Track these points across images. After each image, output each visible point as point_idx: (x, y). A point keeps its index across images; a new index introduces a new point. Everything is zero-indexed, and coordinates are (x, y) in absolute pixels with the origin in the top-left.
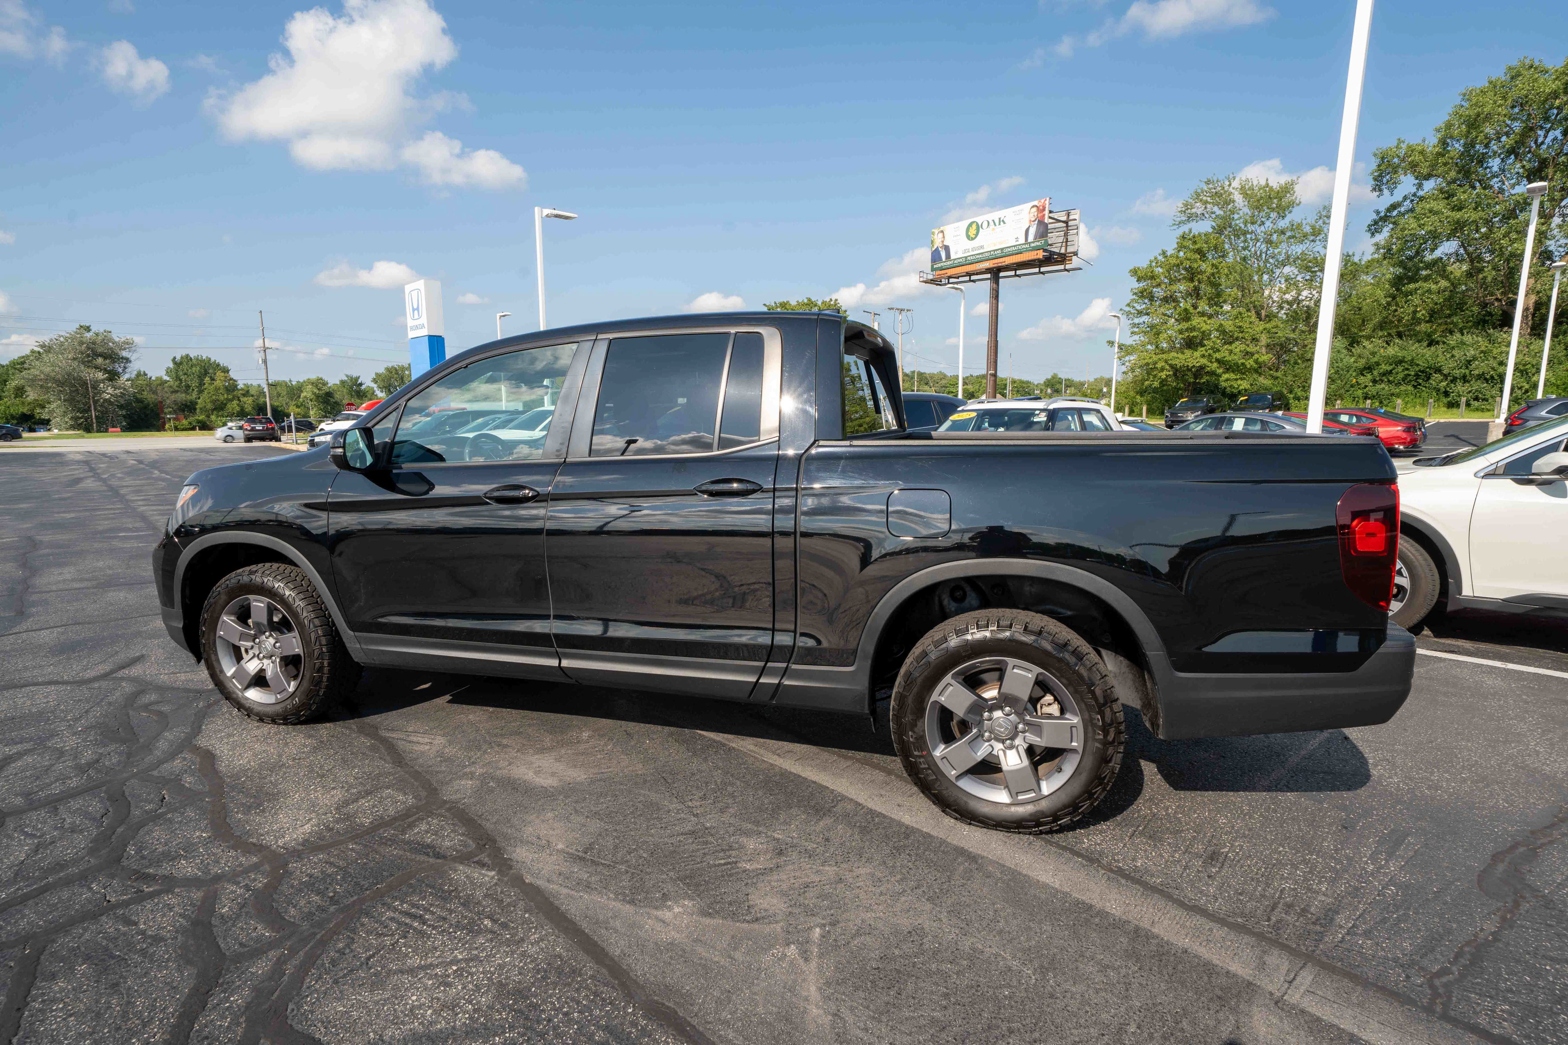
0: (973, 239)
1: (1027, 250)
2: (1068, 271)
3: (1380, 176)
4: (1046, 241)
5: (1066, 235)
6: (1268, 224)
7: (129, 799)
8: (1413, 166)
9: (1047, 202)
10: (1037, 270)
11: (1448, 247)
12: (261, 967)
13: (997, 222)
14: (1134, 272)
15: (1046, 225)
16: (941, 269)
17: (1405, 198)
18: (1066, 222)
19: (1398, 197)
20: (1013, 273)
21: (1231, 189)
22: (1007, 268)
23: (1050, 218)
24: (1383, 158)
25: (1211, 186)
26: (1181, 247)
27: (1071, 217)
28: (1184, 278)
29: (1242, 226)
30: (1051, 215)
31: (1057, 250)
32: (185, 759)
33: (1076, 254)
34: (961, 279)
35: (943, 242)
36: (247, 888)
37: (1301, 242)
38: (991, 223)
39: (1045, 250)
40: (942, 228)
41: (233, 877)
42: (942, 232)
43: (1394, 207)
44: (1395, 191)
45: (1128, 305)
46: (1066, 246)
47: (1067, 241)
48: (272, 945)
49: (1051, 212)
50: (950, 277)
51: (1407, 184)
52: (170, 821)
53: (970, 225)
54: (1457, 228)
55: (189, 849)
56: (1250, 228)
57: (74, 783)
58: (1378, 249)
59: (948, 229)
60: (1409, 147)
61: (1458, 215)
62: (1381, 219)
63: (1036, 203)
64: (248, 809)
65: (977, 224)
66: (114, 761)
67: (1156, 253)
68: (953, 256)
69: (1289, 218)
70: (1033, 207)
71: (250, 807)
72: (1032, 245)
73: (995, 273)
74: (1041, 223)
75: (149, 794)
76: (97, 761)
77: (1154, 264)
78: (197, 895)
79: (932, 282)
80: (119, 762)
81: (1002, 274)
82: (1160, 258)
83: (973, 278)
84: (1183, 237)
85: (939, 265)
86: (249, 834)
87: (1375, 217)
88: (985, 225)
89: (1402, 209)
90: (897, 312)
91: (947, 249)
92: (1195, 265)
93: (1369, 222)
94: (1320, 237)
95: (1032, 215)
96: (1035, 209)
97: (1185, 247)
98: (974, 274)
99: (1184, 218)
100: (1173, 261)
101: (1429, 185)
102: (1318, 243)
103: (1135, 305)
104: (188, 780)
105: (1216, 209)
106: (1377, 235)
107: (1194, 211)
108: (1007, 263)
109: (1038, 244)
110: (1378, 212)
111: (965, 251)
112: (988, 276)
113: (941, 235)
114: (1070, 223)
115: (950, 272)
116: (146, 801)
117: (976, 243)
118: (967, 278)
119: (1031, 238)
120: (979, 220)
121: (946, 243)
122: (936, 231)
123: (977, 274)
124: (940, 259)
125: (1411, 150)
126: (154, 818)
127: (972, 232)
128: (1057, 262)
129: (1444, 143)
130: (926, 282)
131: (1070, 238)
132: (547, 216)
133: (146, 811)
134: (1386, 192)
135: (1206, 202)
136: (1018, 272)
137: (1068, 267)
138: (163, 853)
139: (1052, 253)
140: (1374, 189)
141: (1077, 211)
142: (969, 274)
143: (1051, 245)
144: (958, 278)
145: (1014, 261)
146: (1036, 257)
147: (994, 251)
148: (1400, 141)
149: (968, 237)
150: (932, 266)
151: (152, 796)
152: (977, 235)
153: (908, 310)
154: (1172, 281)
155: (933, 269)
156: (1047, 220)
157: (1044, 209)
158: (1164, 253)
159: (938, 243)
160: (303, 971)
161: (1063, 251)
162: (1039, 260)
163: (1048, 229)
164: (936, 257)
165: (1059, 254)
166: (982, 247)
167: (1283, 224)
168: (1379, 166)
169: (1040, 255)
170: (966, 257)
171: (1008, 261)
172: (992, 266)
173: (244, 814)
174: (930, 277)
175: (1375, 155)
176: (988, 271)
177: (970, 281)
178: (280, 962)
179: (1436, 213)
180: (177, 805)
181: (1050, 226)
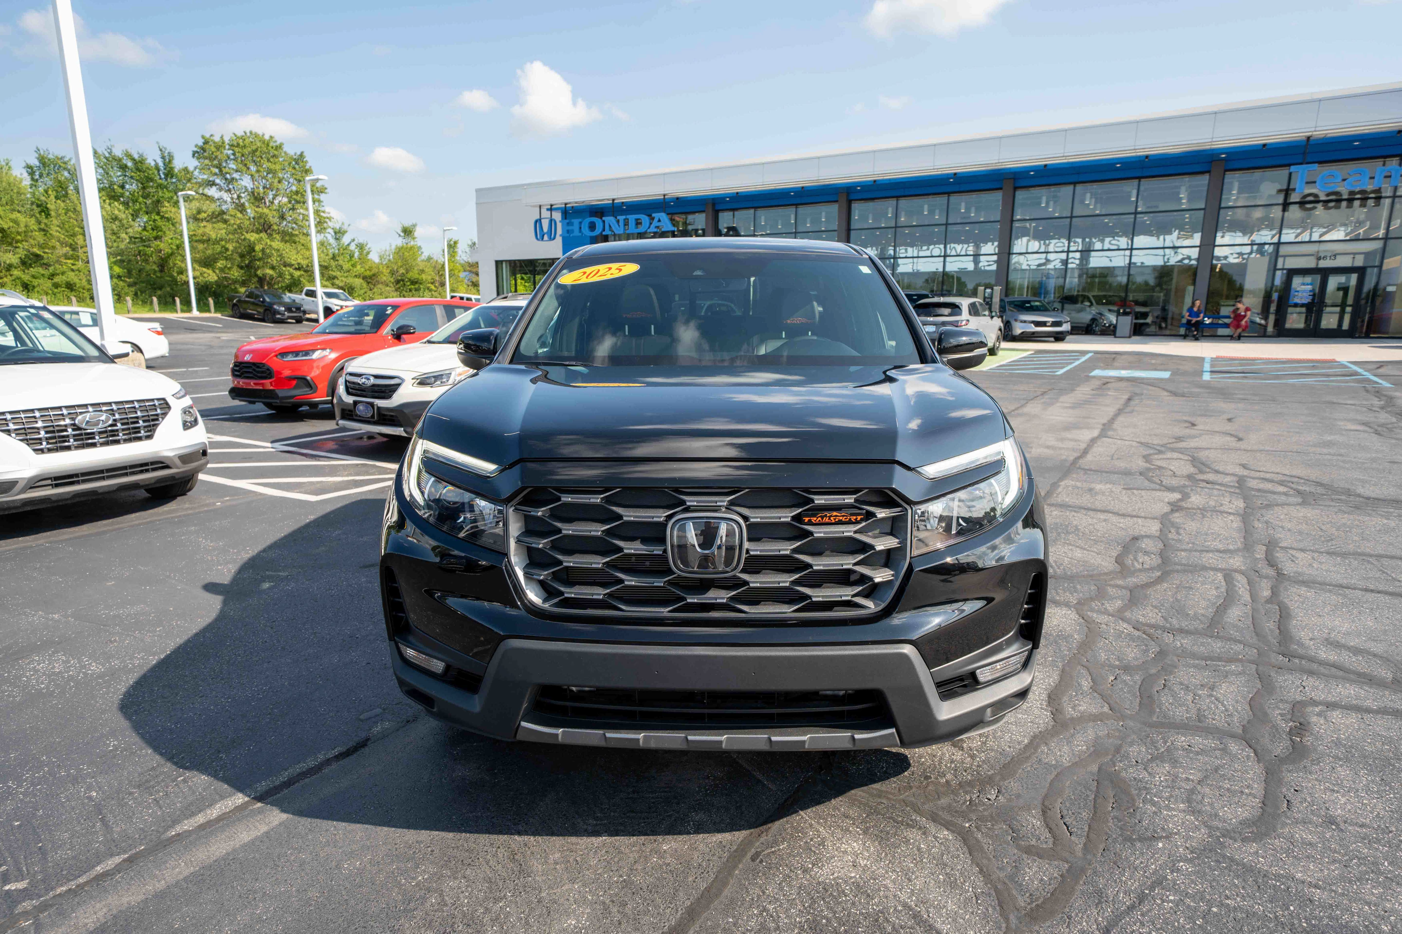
7: (1138, 694)
12: (1120, 582)
32: (1074, 708)
36: (1103, 604)
41: (1106, 612)
48: (1110, 585)
52: (1119, 659)
55: (1119, 635)
57: (1182, 740)
64: (1066, 638)
66: (1135, 748)
71: (1065, 638)
75: (1122, 689)
76: (1153, 759)
78: (1128, 614)
80: (1132, 744)
86: (1080, 624)
104: (1086, 684)
116: (1126, 684)
126: (1127, 669)
133: (1131, 676)
138: (1134, 642)
151: (1120, 686)
160: (1106, 574)
173: (1072, 636)
178: (1112, 579)
180: (1107, 668)
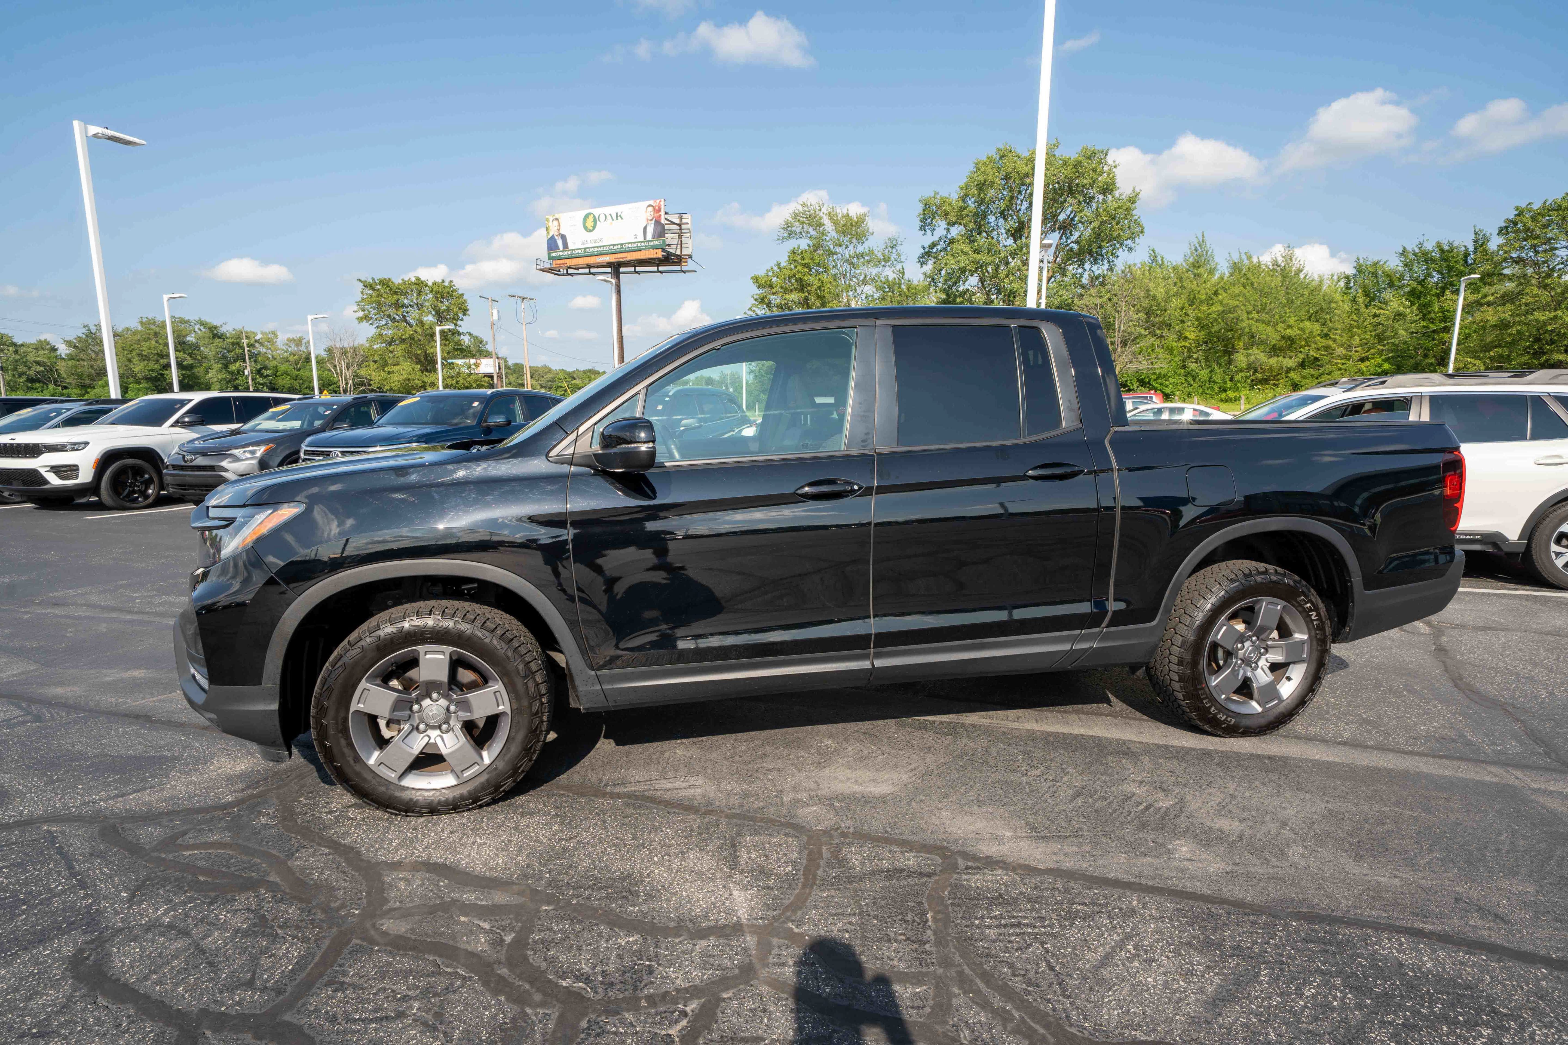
0: (590, 231)
1: (646, 248)
2: (684, 272)
3: (924, 218)
4: (664, 241)
5: (680, 237)
6: (851, 247)
8: (946, 214)
9: (662, 203)
10: (655, 269)
11: (973, 280)
13: (614, 217)
14: (756, 279)
15: (663, 225)
16: (559, 258)
17: (940, 239)
18: (680, 225)
19: (936, 238)
20: (632, 269)
21: (821, 214)
22: (627, 264)
23: (666, 219)
24: (926, 204)
25: (806, 208)
26: (792, 260)
27: (684, 221)
28: (796, 289)
29: (832, 247)
30: (667, 216)
31: (673, 251)
33: (690, 257)
34: (581, 271)
35: (558, 230)
37: (876, 266)
38: (609, 217)
39: (663, 250)
40: (557, 216)
42: (557, 219)
43: (934, 245)
44: (935, 232)
45: (750, 309)
46: (681, 248)
47: (681, 244)
49: (666, 213)
50: (570, 268)
51: (941, 227)
53: (587, 216)
54: (980, 267)
56: (838, 249)
58: (926, 277)
59: (563, 217)
60: (942, 199)
61: (978, 257)
62: (926, 253)
63: (651, 202)
65: (594, 216)
67: (772, 263)
68: (571, 247)
69: (866, 245)
70: (650, 206)
72: (651, 244)
73: (616, 268)
74: (658, 222)
77: (770, 274)
79: (550, 270)
81: (622, 269)
82: (776, 268)
83: (593, 270)
84: (794, 252)
85: (557, 254)
87: (922, 251)
88: (602, 218)
89: (939, 247)
90: (519, 300)
91: (563, 237)
92: (805, 278)
93: (919, 255)
94: (889, 263)
95: (648, 214)
96: (650, 209)
97: (795, 261)
98: (594, 267)
99: (786, 235)
100: (788, 273)
101: (955, 231)
102: (887, 268)
103: (756, 309)
105: (811, 230)
106: (924, 266)
107: (794, 229)
108: (628, 259)
109: (657, 243)
110: (924, 248)
111: (584, 242)
112: (609, 270)
113: (556, 223)
114: (683, 226)
115: (570, 262)
117: (594, 235)
118: (587, 270)
119: (649, 236)
120: (596, 212)
121: (562, 232)
122: (551, 219)
123: (598, 267)
124: (557, 248)
125: (943, 201)
127: (590, 224)
128: (674, 263)
129: (964, 198)
130: (543, 270)
131: (684, 241)
132: (95, 136)
134: (928, 232)
135: (803, 223)
136: (638, 269)
137: (684, 268)
139: (669, 254)
140: (921, 229)
141: (689, 216)
142: (589, 267)
143: (669, 245)
144: (578, 269)
145: (634, 258)
146: (655, 256)
147: (614, 245)
148: (936, 193)
149: (586, 228)
150: (549, 254)
152: (594, 227)
153: (530, 299)
154: (786, 291)
155: (550, 258)
156: (663, 221)
157: (659, 210)
158: (778, 264)
159: (553, 231)
161: (678, 252)
162: (658, 259)
163: (664, 230)
164: (552, 245)
165: (675, 255)
166: (600, 240)
167: (860, 249)
168: (924, 210)
169: (660, 254)
170: (585, 249)
171: (630, 257)
172: (614, 260)
174: (548, 266)
175: (920, 201)
176: (609, 265)
177: (590, 273)
179: (965, 254)
181: (667, 227)
